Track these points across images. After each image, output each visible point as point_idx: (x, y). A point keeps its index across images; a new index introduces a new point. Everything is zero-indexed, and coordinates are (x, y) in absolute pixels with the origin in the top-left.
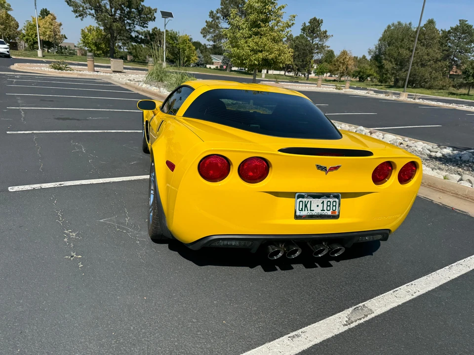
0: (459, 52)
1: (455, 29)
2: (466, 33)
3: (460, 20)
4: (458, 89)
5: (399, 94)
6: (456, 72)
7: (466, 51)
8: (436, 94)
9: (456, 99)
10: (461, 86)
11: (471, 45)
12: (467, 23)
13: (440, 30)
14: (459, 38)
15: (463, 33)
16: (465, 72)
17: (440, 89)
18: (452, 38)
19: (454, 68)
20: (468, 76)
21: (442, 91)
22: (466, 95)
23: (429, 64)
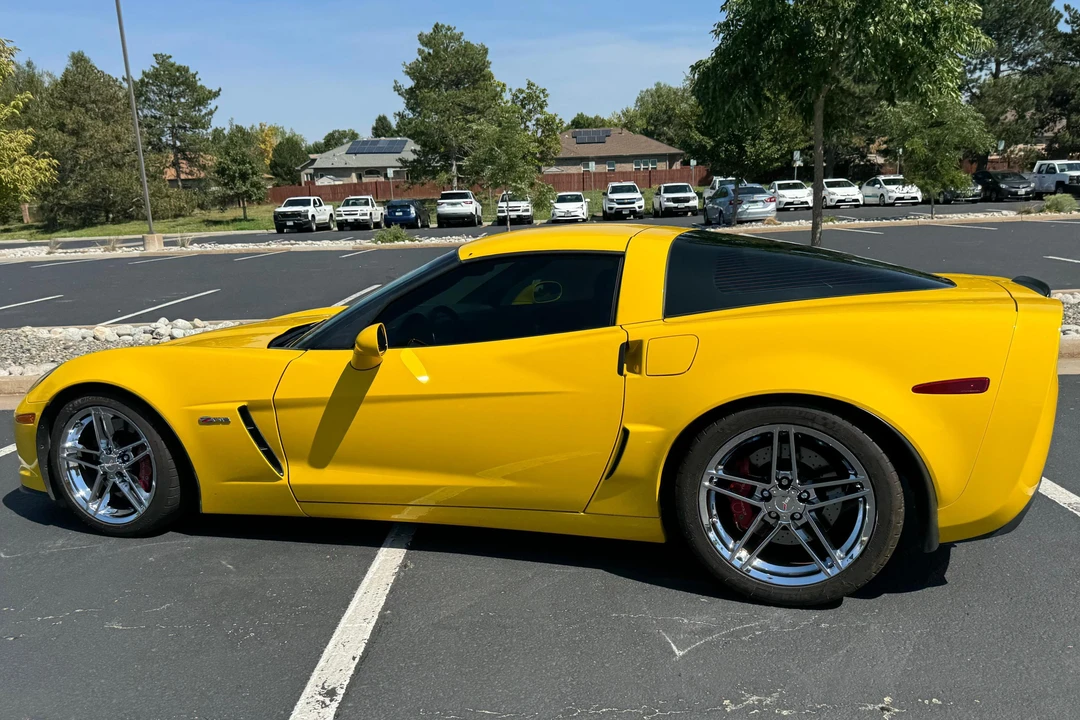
0: (180, 127)
1: (155, 76)
2: (183, 83)
3: (155, 56)
4: (223, 211)
6: (191, 173)
7: (196, 124)
8: (178, 228)
9: (230, 233)
10: (224, 202)
11: (200, 110)
12: (172, 60)
13: (120, 79)
14: (170, 96)
15: (174, 84)
16: (222, 171)
17: (176, 216)
18: (152, 96)
19: (184, 165)
20: (232, 179)
21: (181, 220)
22: (240, 220)
23: (127, 160)
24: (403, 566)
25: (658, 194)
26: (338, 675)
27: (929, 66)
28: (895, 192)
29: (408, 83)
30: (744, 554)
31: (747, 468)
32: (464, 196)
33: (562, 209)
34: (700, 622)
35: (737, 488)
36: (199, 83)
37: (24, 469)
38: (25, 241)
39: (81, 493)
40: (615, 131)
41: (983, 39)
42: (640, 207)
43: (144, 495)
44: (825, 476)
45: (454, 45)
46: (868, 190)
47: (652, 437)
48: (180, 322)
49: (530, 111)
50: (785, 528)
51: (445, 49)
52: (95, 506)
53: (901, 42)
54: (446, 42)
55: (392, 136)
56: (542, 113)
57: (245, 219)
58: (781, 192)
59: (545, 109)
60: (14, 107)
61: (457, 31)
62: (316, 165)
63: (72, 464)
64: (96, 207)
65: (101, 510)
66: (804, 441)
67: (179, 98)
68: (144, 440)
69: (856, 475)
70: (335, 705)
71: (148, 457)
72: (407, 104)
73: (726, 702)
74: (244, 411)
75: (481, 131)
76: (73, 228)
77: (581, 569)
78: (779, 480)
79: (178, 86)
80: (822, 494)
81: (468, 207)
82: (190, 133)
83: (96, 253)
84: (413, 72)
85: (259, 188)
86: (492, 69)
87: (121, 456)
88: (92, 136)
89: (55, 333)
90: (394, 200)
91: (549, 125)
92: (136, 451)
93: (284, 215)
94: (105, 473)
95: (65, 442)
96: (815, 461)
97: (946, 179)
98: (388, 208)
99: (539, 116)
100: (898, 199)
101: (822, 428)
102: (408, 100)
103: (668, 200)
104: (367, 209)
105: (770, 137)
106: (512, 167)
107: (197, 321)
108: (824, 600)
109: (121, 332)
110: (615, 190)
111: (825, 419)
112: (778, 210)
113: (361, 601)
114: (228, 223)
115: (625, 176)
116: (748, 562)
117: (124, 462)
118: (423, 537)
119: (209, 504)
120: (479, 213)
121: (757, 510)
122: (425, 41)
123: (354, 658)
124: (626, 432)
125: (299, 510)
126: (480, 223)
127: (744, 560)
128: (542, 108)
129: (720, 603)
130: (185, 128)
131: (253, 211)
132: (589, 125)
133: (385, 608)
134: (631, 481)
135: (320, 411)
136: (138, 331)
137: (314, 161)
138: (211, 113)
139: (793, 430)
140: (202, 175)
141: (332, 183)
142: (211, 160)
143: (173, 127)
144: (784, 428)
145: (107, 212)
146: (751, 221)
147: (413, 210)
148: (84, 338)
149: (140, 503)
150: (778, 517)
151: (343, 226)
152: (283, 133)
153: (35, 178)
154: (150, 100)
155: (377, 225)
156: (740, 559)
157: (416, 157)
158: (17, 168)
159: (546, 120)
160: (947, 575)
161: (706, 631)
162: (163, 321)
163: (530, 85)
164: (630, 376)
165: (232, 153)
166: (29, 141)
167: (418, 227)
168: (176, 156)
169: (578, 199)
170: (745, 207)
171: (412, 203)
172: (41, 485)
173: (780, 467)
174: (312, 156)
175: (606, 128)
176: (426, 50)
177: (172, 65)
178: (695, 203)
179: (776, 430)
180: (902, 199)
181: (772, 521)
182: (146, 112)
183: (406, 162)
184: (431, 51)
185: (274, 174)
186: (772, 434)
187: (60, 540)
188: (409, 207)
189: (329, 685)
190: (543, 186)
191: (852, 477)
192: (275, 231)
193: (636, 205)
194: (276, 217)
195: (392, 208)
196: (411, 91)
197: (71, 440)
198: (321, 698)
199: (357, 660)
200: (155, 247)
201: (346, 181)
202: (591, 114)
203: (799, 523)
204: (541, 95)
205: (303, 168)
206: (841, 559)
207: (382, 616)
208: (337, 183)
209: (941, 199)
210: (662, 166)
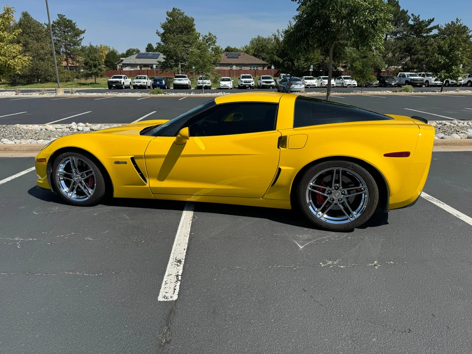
0: (68, 45)
1: (58, 23)
2: (69, 27)
3: (58, 15)
4: (86, 79)
5: (55, 90)
6: (73, 64)
7: (75, 44)
8: (68, 86)
9: (89, 89)
10: (87, 76)
11: (77, 38)
12: (65, 17)
13: (43, 24)
14: (64, 32)
15: (66, 27)
16: (86, 63)
17: (67, 81)
18: (56, 31)
20: (91, 67)
21: (69, 83)
22: (94, 84)
23: (46, 57)
24: (194, 217)
25: (260, 79)
26: (180, 255)
27: (373, 36)
28: (348, 82)
29: (162, 31)
30: (320, 213)
31: (323, 183)
32: (184, 77)
33: (223, 83)
34: (306, 236)
35: (319, 189)
36: (76, 27)
37: (40, 180)
38: (4, 89)
39: (65, 190)
40: (242, 54)
41: (392, 27)
42: (253, 84)
43: (90, 191)
44: (350, 186)
45: (181, 17)
46: (338, 81)
47: (289, 171)
48: (81, 124)
49: (210, 44)
50: (336, 204)
51: (177, 19)
52: (71, 195)
53: (364, 27)
54: (178, 15)
55: (154, 52)
56: (214, 45)
57: (96, 83)
58: (306, 81)
59: (215, 44)
60: (15, 35)
61: (182, 11)
62: (123, 62)
63: (61, 178)
64: (34, 76)
65: (73, 196)
66: (344, 173)
67: (68, 33)
68: (91, 169)
69: (362, 185)
70: (182, 265)
71: (93, 176)
72: (162, 39)
73: (321, 263)
74: (132, 159)
75: (193, 52)
76: (24, 84)
77: (259, 219)
78: (335, 187)
79: (68, 28)
80: (349, 192)
81: (185, 81)
82: (73, 47)
83: (36, 95)
84: (164, 27)
85: (101, 71)
86: (195, 27)
87: (81, 176)
88: (31, 47)
89: (29, 127)
90: (156, 77)
91: (217, 50)
92: (87, 174)
93: (112, 82)
94: (75, 182)
95: (58, 169)
96: (348, 180)
97: (367, 78)
98: (154, 80)
99: (213, 46)
100: (349, 85)
101: (352, 169)
102: (162, 38)
103: (263, 82)
104: (145, 81)
105: (304, 59)
106: (205, 66)
107: (87, 124)
108: (348, 229)
109: (57, 127)
110: (243, 77)
111: (353, 165)
112: (305, 87)
113: (181, 230)
114: (88, 84)
115: (246, 72)
116: (322, 216)
117: (82, 178)
118: (199, 207)
119: (117, 194)
120: (190, 84)
121: (327, 197)
122: (170, 15)
123: (185, 249)
124: (280, 169)
125: (153, 197)
126: (190, 88)
127: (321, 215)
128: (214, 43)
129: (312, 230)
130: (70, 45)
131: (99, 80)
132: (232, 51)
133: (191, 232)
134: (281, 187)
135: (163, 160)
136: (64, 127)
137: (122, 60)
138: (81, 39)
139: (341, 169)
140: (78, 65)
141: (130, 70)
142: (81, 59)
143: (66, 45)
144: (338, 168)
145: (38, 78)
146: (295, 92)
147: (164, 82)
148: (42, 129)
149: (89, 193)
150: (333, 200)
151: (135, 87)
152: (109, 49)
153: (22, 64)
154: (56, 33)
155: (149, 87)
156: (319, 215)
157: (164, 60)
158: (16, 60)
159: (216, 48)
160: (388, 221)
161: (309, 240)
162: (74, 123)
163: (210, 34)
164: (282, 149)
165: (90, 56)
166: (21, 49)
167: (165, 89)
168: (66, 56)
169: (229, 80)
170: (293, 86)
171: (163, 79)
172: (48, 186)
173: (335, 183)
174: (122, 59)
175: (239, 53)
176: (169, 18)
177: (65, 19)
178: (273, 84)
179: (335, 169)
180: (350, 85)
181: (331, 202)
182: (54, 38)
183: (160, 62)
184: (171, 19)
185: (106, 65)
186: (333, 170)
187: (56, 208)
188: (162, 80)
189: (178, 258)
190: (217, 75)
191: (361, 186)
192: (108, 88)
193: (251, 83)
194: (108, 83)
195: (155, 81)
196: (163, 34)
197: (61, 169)
198: (176, 263)
199: (186, 250)
200: (61, 93)
201: (135, 69)
202: (233, 47)
203: (341, 202)
204: (214, 38)
205: (118, 63)
206: (356, 215)
207: (190, 235)
208: (132, 70)
209: (364, 85)
210: (260, 68)
